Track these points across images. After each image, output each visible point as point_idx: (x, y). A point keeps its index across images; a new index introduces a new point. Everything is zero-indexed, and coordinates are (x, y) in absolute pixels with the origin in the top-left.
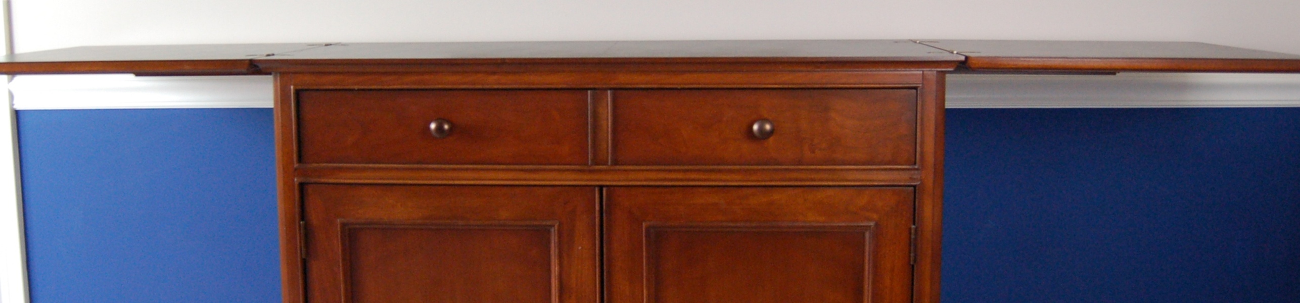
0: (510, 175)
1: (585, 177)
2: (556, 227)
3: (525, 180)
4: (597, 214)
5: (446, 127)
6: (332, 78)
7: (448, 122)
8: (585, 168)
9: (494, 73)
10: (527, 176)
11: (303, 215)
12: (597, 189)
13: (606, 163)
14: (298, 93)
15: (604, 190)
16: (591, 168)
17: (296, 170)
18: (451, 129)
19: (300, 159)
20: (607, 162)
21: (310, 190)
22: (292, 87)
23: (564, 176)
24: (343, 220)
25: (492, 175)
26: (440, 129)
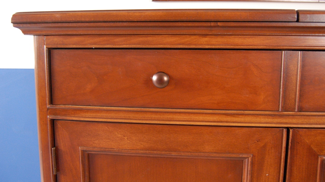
0: (215, 118)
1: (276, 120)
2: (250, 159)
3: (227, 122)
4: (284, 150)
5: (166, 79)
6: (76, 39)
7: (167, 75)
8: (276, 113)
9: (205, 35)
10: (229, 119)
11: (54, 143)
12: (285, 130)
13: (293, 110)
14: (50, 50)
15: (291, 130)
16: (281, 113)
17: (48, 109)
18: (169, 81)
19: (51, 102)
20: (295, 109)
21: (59, 125)
22: (45, 46)
23: (258, 119)
24: (85, 149)
25: (201, 118)
26: (160, 80)
